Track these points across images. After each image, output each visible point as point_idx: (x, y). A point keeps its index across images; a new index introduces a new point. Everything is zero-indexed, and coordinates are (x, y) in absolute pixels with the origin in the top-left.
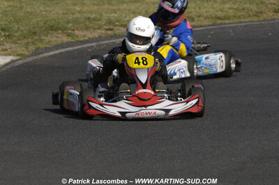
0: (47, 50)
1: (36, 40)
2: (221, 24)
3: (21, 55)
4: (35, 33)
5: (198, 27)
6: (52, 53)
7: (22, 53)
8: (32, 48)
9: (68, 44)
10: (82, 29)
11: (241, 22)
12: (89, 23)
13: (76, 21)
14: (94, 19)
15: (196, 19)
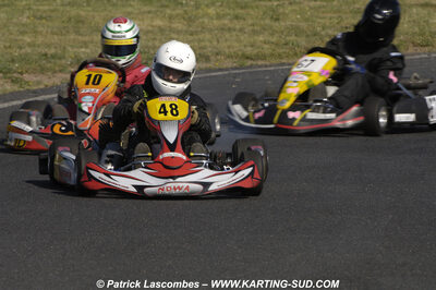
10: (34, 72)
14: (53, 56)
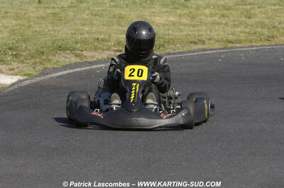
0: (55, 70)
1: (44, 59)
2: (232, 48)
3: (28, 75)
4: (43, 53)
5: (208, 50)
6: (60, 74)
7: (29, 72)
8: (40, 68)
9: (76, 65)
11: (253, 46)
12: (98, 44)
13: (84, 42)
15: (207, 42)
